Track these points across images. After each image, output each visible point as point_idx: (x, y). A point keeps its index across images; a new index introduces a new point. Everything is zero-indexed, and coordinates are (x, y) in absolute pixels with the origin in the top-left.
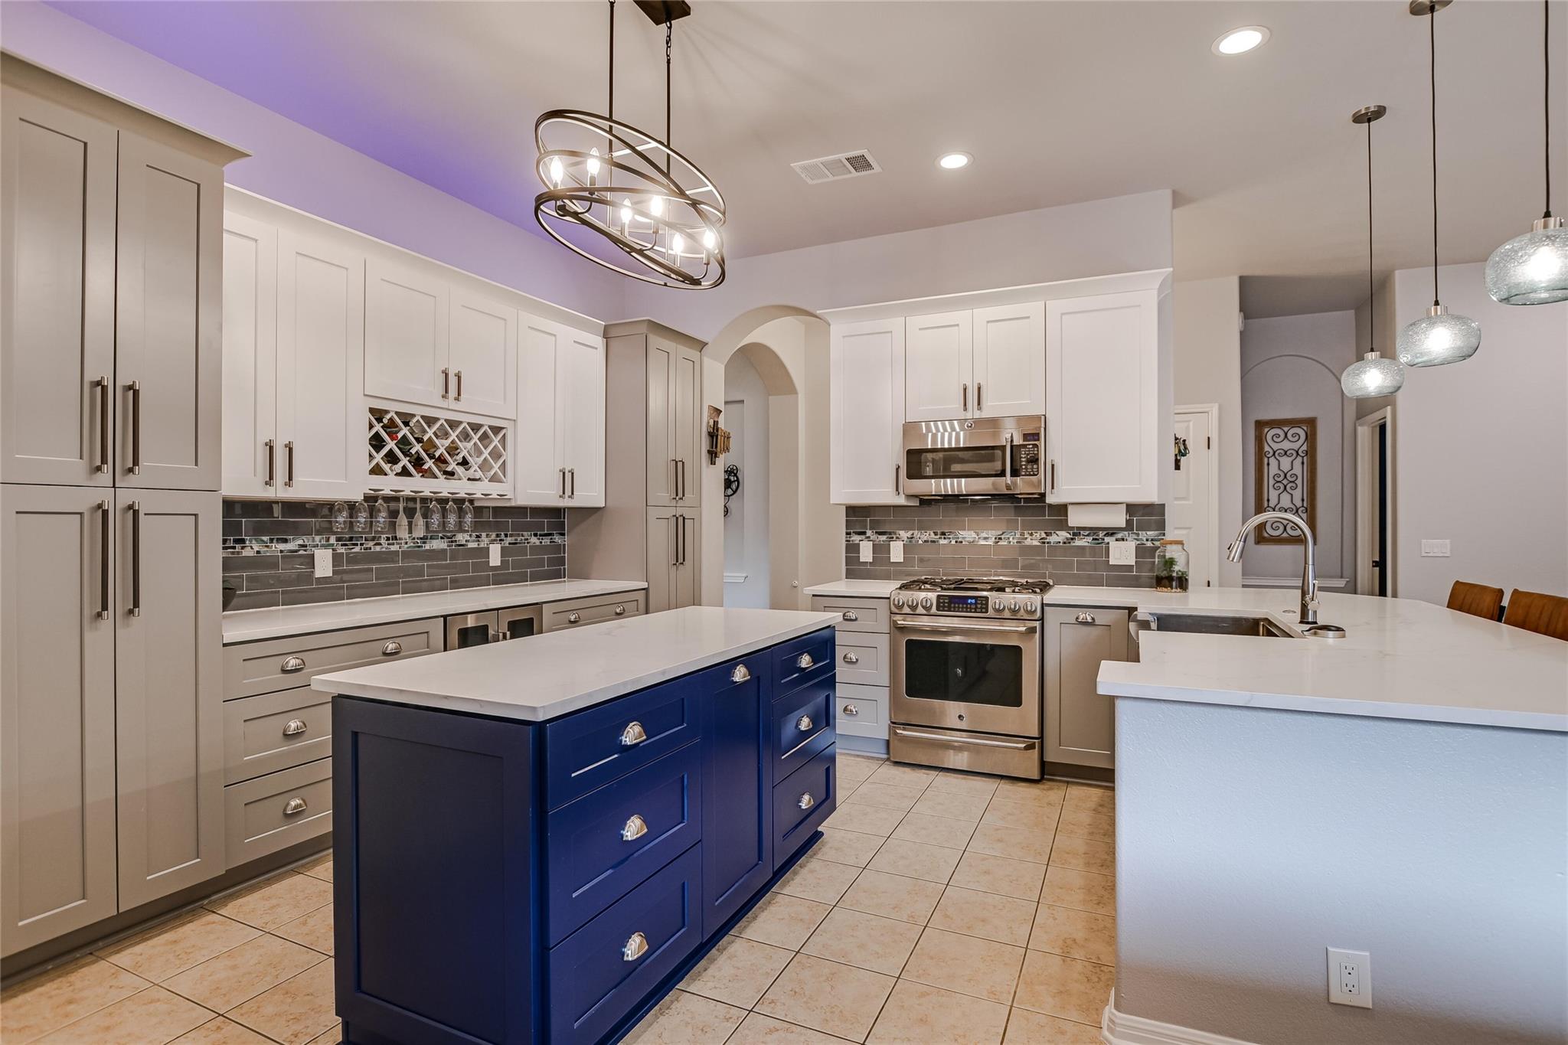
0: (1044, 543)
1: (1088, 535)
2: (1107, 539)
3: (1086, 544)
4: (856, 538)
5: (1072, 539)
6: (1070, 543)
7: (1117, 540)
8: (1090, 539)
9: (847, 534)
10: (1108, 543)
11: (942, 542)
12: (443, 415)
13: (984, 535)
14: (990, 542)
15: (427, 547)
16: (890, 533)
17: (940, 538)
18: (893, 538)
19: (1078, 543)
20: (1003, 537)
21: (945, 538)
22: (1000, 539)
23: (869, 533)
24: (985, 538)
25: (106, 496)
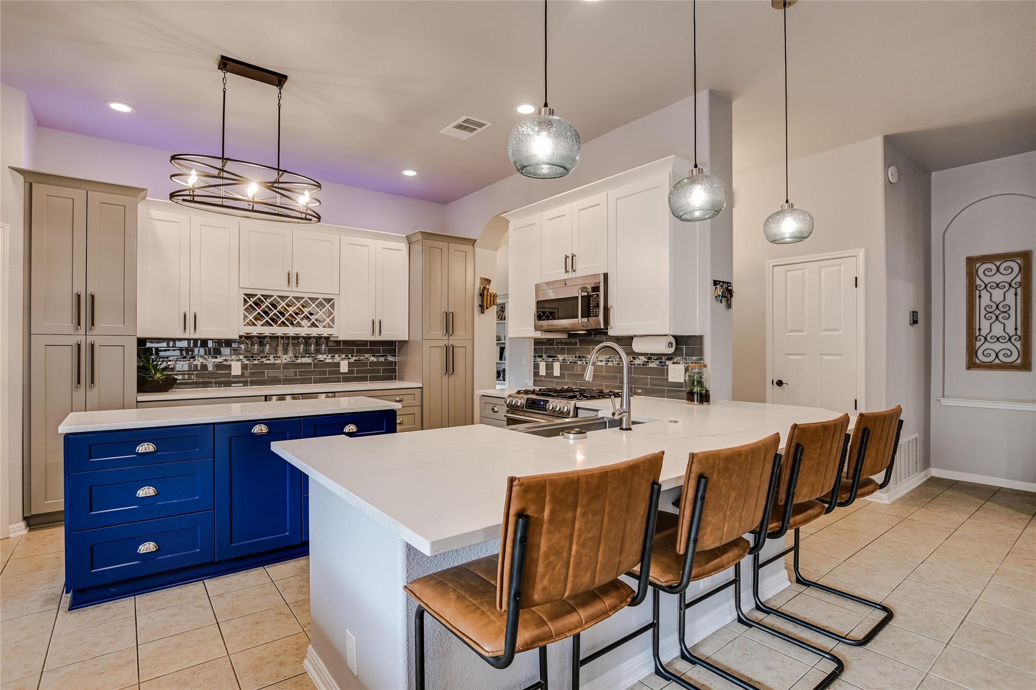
0: (632, 364)
1: (657, 359)
2: (668, 363)
3: (656, 366)
4: (539, 359)
5: (648, 362)
6: (646, 365)
7: (673, 363)
8: (657, 362)
9: (535, 356)
10: (668, 366)
11: (580, 363)
12: (291, 295)
13: (600, 359)
14: (603, 364)
15: (299, 361)
16: (554, 357)
17: (578, 360)
18: (555, 360)
19: (651, 365)
20: (610, 360)
21: (580, 360)
22: (608, 361)
23: (544, 356)
24: (601, 361)
25: (82, 339)
